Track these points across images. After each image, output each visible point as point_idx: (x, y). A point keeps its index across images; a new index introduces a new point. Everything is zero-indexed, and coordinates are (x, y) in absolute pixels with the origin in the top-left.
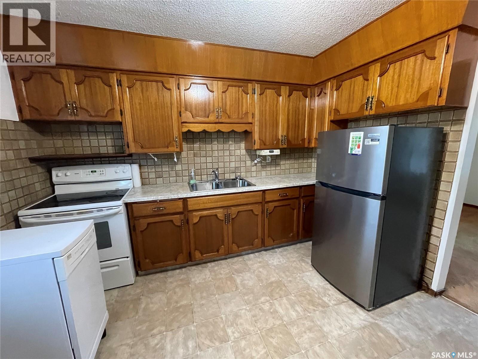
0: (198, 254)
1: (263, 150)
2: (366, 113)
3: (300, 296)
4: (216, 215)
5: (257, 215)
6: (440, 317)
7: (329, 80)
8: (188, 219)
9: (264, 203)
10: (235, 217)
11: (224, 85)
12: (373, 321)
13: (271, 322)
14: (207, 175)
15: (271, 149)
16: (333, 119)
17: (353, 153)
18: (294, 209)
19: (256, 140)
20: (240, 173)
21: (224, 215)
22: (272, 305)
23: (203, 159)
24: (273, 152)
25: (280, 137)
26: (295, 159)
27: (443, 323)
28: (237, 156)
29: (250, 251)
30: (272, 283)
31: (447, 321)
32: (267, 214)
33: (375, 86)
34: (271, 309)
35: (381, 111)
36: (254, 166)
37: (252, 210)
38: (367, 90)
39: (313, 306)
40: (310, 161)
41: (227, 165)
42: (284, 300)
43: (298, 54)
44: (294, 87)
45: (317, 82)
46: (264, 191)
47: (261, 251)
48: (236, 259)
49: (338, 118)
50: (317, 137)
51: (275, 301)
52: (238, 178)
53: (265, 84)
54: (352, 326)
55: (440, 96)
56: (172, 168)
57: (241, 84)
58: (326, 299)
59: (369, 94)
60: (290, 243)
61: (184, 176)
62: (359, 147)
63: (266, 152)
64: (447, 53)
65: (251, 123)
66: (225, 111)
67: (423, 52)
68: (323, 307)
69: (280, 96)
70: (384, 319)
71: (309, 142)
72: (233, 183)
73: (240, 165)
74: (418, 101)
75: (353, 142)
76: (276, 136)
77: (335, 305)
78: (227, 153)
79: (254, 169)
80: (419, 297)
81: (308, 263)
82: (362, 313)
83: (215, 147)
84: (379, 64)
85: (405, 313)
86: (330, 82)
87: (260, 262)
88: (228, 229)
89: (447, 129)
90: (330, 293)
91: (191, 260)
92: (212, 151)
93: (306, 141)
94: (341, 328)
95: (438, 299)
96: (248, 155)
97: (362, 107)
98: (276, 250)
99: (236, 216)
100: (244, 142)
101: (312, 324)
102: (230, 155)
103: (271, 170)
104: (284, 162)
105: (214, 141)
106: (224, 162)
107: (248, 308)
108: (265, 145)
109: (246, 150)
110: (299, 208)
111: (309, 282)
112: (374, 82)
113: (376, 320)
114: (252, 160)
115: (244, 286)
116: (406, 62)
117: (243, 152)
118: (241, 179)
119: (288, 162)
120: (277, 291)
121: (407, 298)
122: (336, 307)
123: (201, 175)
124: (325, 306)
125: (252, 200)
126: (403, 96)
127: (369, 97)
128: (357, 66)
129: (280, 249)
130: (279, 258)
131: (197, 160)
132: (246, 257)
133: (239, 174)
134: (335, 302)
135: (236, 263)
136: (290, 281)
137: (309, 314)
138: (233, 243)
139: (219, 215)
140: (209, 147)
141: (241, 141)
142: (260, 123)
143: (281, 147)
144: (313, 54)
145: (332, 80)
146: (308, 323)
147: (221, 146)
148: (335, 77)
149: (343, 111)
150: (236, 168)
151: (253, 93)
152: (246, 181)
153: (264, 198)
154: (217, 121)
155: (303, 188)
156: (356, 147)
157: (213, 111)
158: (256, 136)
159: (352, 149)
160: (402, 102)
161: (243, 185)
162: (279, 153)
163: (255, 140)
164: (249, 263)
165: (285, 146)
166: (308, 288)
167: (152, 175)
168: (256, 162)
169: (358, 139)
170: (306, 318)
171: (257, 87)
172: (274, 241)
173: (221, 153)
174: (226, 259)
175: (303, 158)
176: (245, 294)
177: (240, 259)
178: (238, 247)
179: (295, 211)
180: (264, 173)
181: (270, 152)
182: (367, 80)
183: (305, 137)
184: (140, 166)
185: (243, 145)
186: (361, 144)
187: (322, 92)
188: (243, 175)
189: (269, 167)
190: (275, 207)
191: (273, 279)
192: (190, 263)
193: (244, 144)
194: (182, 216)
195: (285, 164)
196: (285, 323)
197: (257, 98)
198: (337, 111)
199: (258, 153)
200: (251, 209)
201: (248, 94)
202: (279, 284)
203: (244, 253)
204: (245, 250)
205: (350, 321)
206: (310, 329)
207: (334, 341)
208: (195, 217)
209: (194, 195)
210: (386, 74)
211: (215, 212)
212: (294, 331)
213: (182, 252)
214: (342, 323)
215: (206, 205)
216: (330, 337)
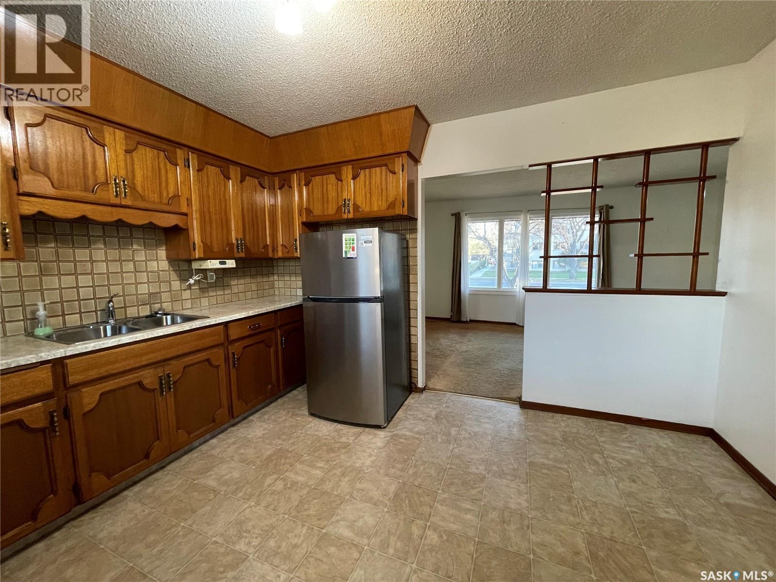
0: (98, 480)
1: (209, 261)
2: (345, 216)
3: (314, 452)
4: (140, 384)
5: (217, 367)
6: (431, 406)
7: (294, 171)
8: (67, 406)
9: (226, 344)
10: (180, 378)
11: (126, 137)
12: (392, 434)
13: (295, 497)
14: (80, 313)
15: (222, 257)
16: (305, 220)
17: (348, 256)
18: (270, 347)
19: (196, 243)
20: (161, 303)
21: (157, 381)
22: (284, 479)
23: (68, 281)
24: (225, 263)
25: (234, 241)
26: (252, 276)
27: (435, 409)
28: (152, 272)
29: (208, 436)
30: (269, 458)
31: (435, 406)
32: (234, 362)
33: (349, 188)
34: (286, 485)
35: (359, 216)
36: (185, 290)
37: (208, 360)
38: (342, 192)
39: (334, 452)
40: (271, 279)
41: (131, 289)
42: (298, 466)
43: (252, 126)
44: (249, 172)
45: (276, 171)
46: (226, 324)
47: (226, 429)
48: (185, 458)
49: (311, 219)
50: (284, 244)
51: (287, 474)
52: (160, 312)
53: (207, 158)
54: (379, 448)
55: (403, 207)
57: (162, 146)
58: (344, 440)
59: (345, 196)
60: (268, 401)
61: (9, 322)
62: (353, 250)
63: (214, 264)
64: (403, 171)
65: (186, 215)
66: (133, 188)
67: (386, 165)
68: (345, 448)
69: (229, 179)
70: (398, 428)
71: (274, 250)
72: (155, 320)
73: (160, 289)
74: (388, 209)
75: (346, 244)
76: (227, 239)
77: (356, 439)
78: (130, 266)
79: (187, 294)
80: (413, 398)
81: (304, 415)
82: (381, 433)
83: (99, 255)
84: (350, 167)
85: (410, 415)
86: (295, 175)
87: (233, 443)
88: (167, 405)
90: (344, 432)
91: (80, 502)
92: (92, 261)
93: (270, 249)
94: (370, 455)
95: (424, 395)
96: (174, 270)
97: (339, 209)
98: (251, 418)
99: (181, 376)
100: (164, 248)
101: (343, 469)
102: (136, 271)
103: (216, 295)
104: (236, 281)
105: (95, 242)
106: (123, 285)
107: (253, 503)
108: (211, 251)
109: (169, 262)
110: (277, 344)
111: (316, 433)
112: (348, 184)
113: (393, 432)
114: (183, 279)
115: (226, 483)
116: (374, 171)
117: (165, 265)
118: (167, 314)
119: (242, 281)
120: (283, 461)
121: (406, 403)
122: (356, 441)
123: (63, 315)
124: (346, 446)
125: (208, 342)
126: (376, 203)
127: (345, 199)
128: (327, 162)
129: (257, 415)
130: (261, 426)
131: (54, 282)
132: (204, 447)
133: (157, 306)
134: (353, 438)
135: (191, 462)
136: (293, 443)
137: (334, 463)
138: (178, 428)
139: (145, 382)
140: (82, 254)
141: (158, 246)
142: (201, 215)
143: (237, 255)
144: (271, 132)
145: (298, 171)
146: (338, 472)
147: (113, 254)
148: (301, 169)
149: (317, 211)
150: (150, 294)
151: (185, 166)
152: (177, 315)
153: (227, 336)
154: (117, 201)
155: (279, 313)
156: (351, 250)
157: (106, 183)
158: (196, 236)
159: (346, 252)
160: (375, 208)
161: (174, 322)
162: (234, 266)
163: (194, 244)
164: (215, 452)
165: (243, 255)
166: (319, 439)
168: (192, 281)
169: (352, 242)
170: (334, 468)
171: (192, 157)
172: (247, 403)
173: (115, 267)
174: (163, 467)
175: (263, 275)
176: (235, 492)
177: (194, 455)
178: (189, 433)
179: (272, 349)
180: (205, 302)
181: (221, 263)
182: (341, 181)
183: (268, 243)
185: (162, 253)
186: (355, 245)
187: (286, 185)
188: (167, 306)
189: (213, 291)
190: (245, 347)
191: (269, 453)
192: (79, 509)
193: (164, 252)
194: (52, 402)
195: (238, 285)
196: (313, 487)
197: (194, 176)
198: (309, 211)
199: (195, 265)
200: (208, 357)
201: (176, 165)
202: (281, 453)
203: (196, 443)
204: (198, 437)
205: (375, 445)
206: (343, 475)
207: (371, 469)
208: (89, 397)
209: (86, 348)
210: (358, 179)
211: (137, 377)
212: (328, 486)
213: (54, 492)
214: (369, 451)
215: (117, 365)
216: (365, 468)
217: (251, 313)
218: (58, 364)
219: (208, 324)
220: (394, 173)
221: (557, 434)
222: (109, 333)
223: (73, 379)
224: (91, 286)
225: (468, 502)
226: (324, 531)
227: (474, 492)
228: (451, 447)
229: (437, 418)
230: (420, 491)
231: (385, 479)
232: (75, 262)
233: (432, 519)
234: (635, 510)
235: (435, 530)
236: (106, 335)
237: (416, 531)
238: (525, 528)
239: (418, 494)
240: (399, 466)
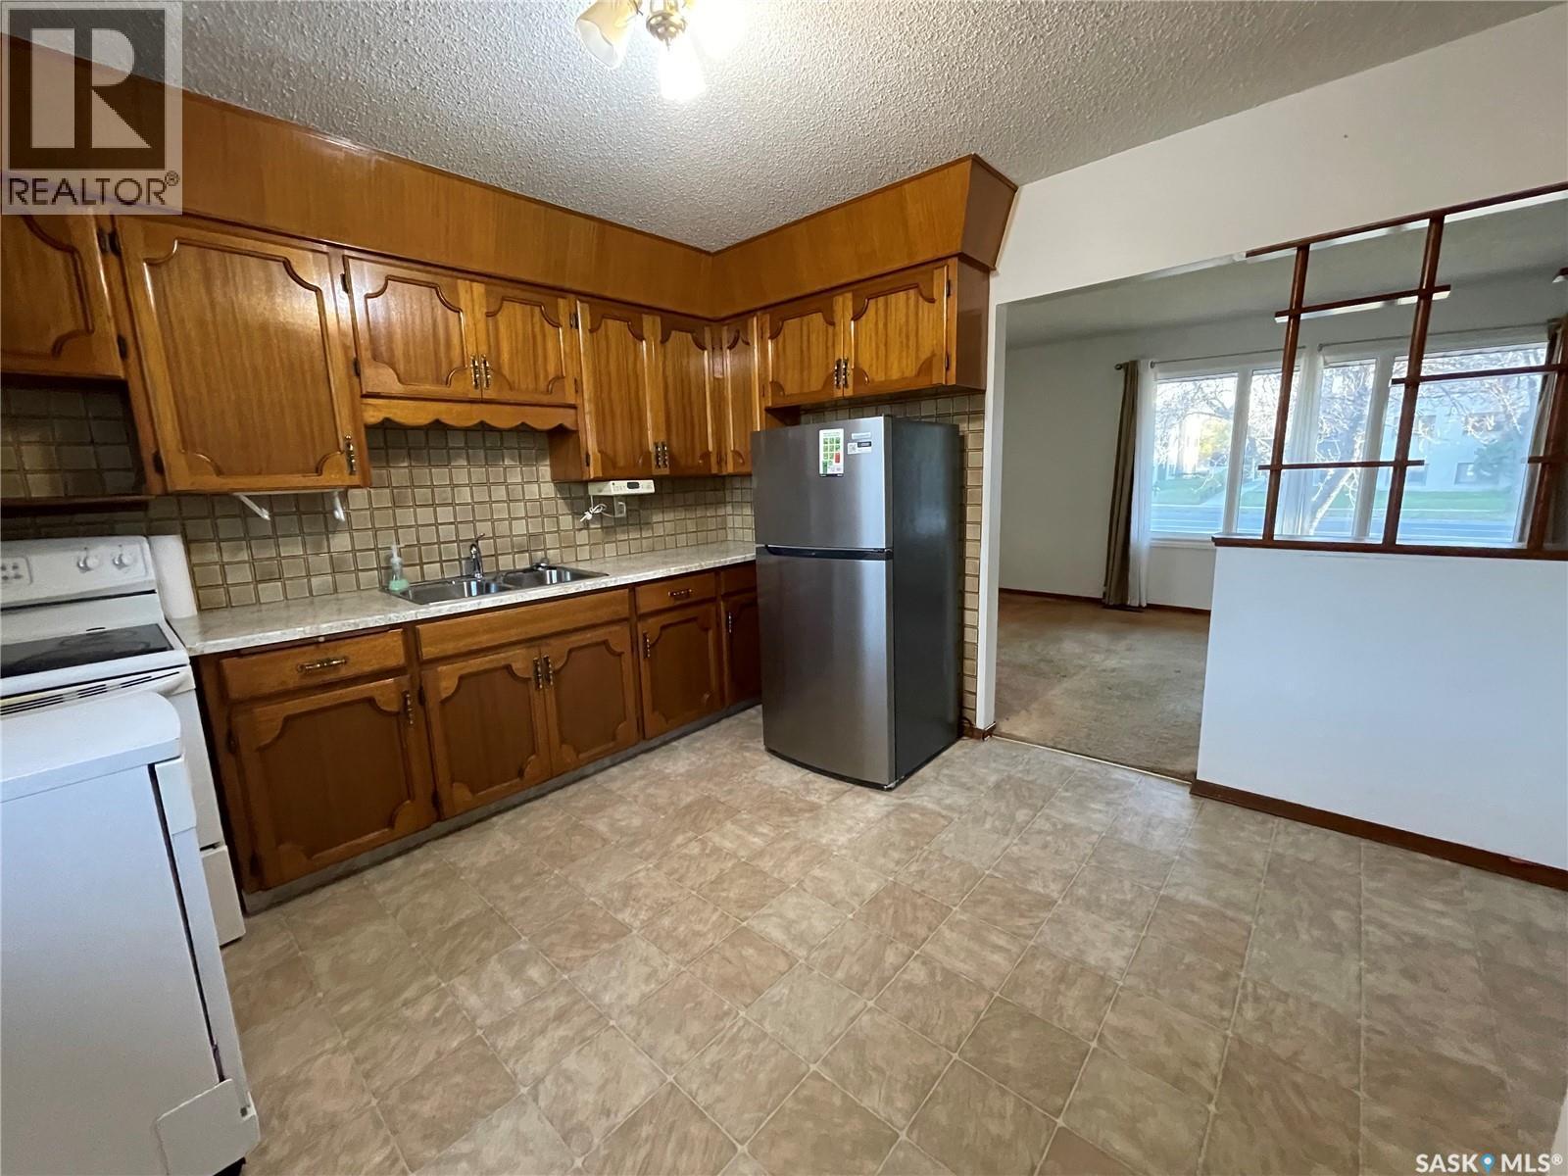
0: (461, 794)
1: (611, 482)
2: (839, 393)
3: (759, 809)
4: (508, 668)
5: (620, 655)
6: (993, 765)
7: (751, 313)
8: (421, 688)
9: (635, 619)
10: (563, 667)
11: (488, 293)
12: (901, 801)
13: (713, 870)
14: (441, 562)
15: (632, 476)
16: (770, 404)
17: (829, 472)
18: (706, 630)
19: (590, 453)
20: (545, 550)
21: (531, 665)
22: (703, 843)
23: (425, 515)
24: (636, 486)
25: (651, 448)
26: (687, 506)
27: (997, 771)
28: (530, 500)
29: (607, 761)
30: (689, 807)
31: (1003, 767)
32: (645, 648)
33: (848, 338)
34: (704, 849)
35: (863, 391)
36: (581, 529)
37: (605, 643)
38: (834, 345)
39: (792, 815)
40: (721, 512)
41: (502, 528)
42: (729, 826)
43: (679, 240)
44: (674, 322)
45: (723, 315)
46: (633, 587)
47: (635, 756)
48: (572, 789)
49: (782, 403)
50: (737, 449)
51: (709, 834)
52: (542, 565)
53: (604, 306)
54: (869, 821)
55: (947, 369)
56: (319, 546)
57: (536, 297)
58: (813, 798)
59: (839, 355)
60: (706, 719)
61: (362, 570)
62: (838, 461)
63: (618, 488)
64: (948, 295)
65: (574, 407)
66: (498, 371)
67: (916, 286)
68: (811, 811)
69: (641, 339)
70: (916, 794)
71: (721, 461)
72: (535, 576)
73: (543, 528)
74: (919, 374)
75: (826, 449)
76: (641, 445)
77: (833, 800)
78: (500, 493)
79: (582, 537)
80: (961, 747)
81: (757, 749)
82: (880, 798)
83: (461, 476)
84: (849, 295)
85: (945, 775)
86: (755, 319)
87: (642, 778)
88: (544, 702)
89: (963, 427)
90: (816, 786)
91: (440, 818)
92: (453, 486)
93: (713, 459)
94: (850, 830)
95: (988, 744)
96: (563, 498)
97: (828, 382)
98: (675, 744)
99: (566, 663)
100: (548, 463)
101: (797, 842)
102: (510, 500)
103: (629, 539)
104: (661, 515)
105: (459, 456)
106: (493, 521)
107: (651, 866)
108: (614, 465)
109: (555, 484)
110: (719, 625)
111: (771, 781)
112: (846, 330)
113: (904, 799)
114: (577, 513)
115: (622, 832)
116: (893, 301)
117: (549, 490)
118: (551, 568)
119: (669, 516)
120: (707, 816)
121: (944, 754)
122: (834, 804)
123: (421, 564)
124: (813, 808)
125: (604, 614)
126: (895, 365)
127: (840, 360)
128: (808, 290)
129: (683, 741)
130: (688, 759)
131: (405, 516)
132: (599, 778)
133: (540, 554)
134: (829, 798)
135: (579, 796)
136: (730, 792)
137: (787, 831)
138: (563, 741)
139: (515, 666)
140: (440, 475)
141: (538, 459)
142: (596, 405)
143: (656, 472)
144: (713, 246)
145: (759, 313)
146: (789, 844)
147: (478, 474)
148: (764, 308)
149: (791, 387)
150: (530, 536)
151: (571, 326)
152: (566, 570)
153: (634, 606)
154: (475, 394)
155: (722, 573)
156: (834, 460)
157: (462, 368)
158: (591, 443)
159: (825, 465)
160: (895, 375)
161: (560, 580)
162: (653, 490)
163: (588, 455)
164: (615, 786)
165: (666, 471)
166: (772, 790)
167: (240, 575)
168: (589, 516)
169: (835, 445)
170: (783, 839)
171: (581, 308)
172: (667, 721)
173: (481, 495)
174: (543, 795)
175: (707, 505)
176: (633, 844)
177: (585, 785)
178: (578, 752)
179: (711, 633)
180: (610, 549)
181: (630, 486)
182: (832, 324)
183: (710, 448)
184: (188, 544)
185: (545, 470)
186: (841, 451)
187: (740, 341)
188: (553, 555)
189: (623, 532)
190: (663, 628)
191: (689, 799)
192: (439, 827)
193: (548, 469)
194: (404, 679)
195: (663, 522)
196: (743, 860)
197: (585, 341)
198: (777, 386)
199: (593, 490)
200: (603, 638)
201: (557, 326)
202: (707, 804)
203: (590, 768)
204: (593, 759)
205: (862, 815)
206: (796, 851)
207: (844, 852)
208: (446, 681)
209: (440, 611)
210: (864, 318)
211: (504, 659)
212: (766, 864)
213: (410, 796)
214: (850, 822)
215: (477, 639)
216: (835, 848)
217: (674, 571)
218: (409, 628)
219: (603, 586)
220: (932, 301)
221: (1258, 857)
222: (474, 593)
223: (428, 651)
224: (451, 523)
225: (1002, 936)
226: (744, 924)
227: (1022, 922)
228: (1007, 842)
229: (998, 786)
230: (920, 901)
231: (863, 870)
232: (432, 487)
233: (927, 947)
234: (1380, 1027)
235: (924, 963)
236: (470, 594)
237: (891, 957)
238: (1101, 1000)
239: (915, 907)
240: (896, 855)
